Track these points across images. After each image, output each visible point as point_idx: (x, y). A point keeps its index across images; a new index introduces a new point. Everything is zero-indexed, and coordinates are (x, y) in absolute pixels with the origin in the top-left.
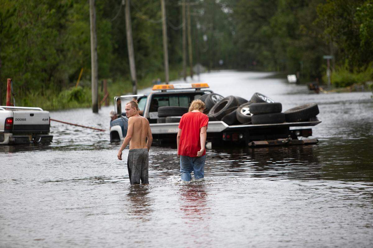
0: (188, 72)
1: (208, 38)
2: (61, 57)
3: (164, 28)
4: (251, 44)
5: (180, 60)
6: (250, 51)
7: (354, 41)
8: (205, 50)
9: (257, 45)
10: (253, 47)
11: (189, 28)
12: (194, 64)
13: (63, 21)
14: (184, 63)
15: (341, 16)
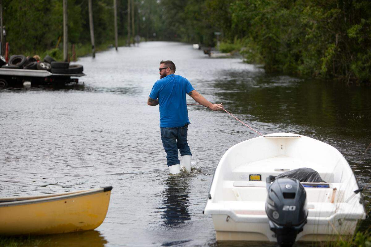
0: (131, 40)
1: (146, 19)
2: (47, 29)
3: (115, 12)
4: (173, 24)
5: (127, 33)
6: (172, 28)
7: (229, 24)
8: (144, 27)
9: (177, 24)
10: (174, 25)
11: (133, 12)
12: (135, 35)
13: (49, 6)
14: (129, 34)
15: (221, 8)
